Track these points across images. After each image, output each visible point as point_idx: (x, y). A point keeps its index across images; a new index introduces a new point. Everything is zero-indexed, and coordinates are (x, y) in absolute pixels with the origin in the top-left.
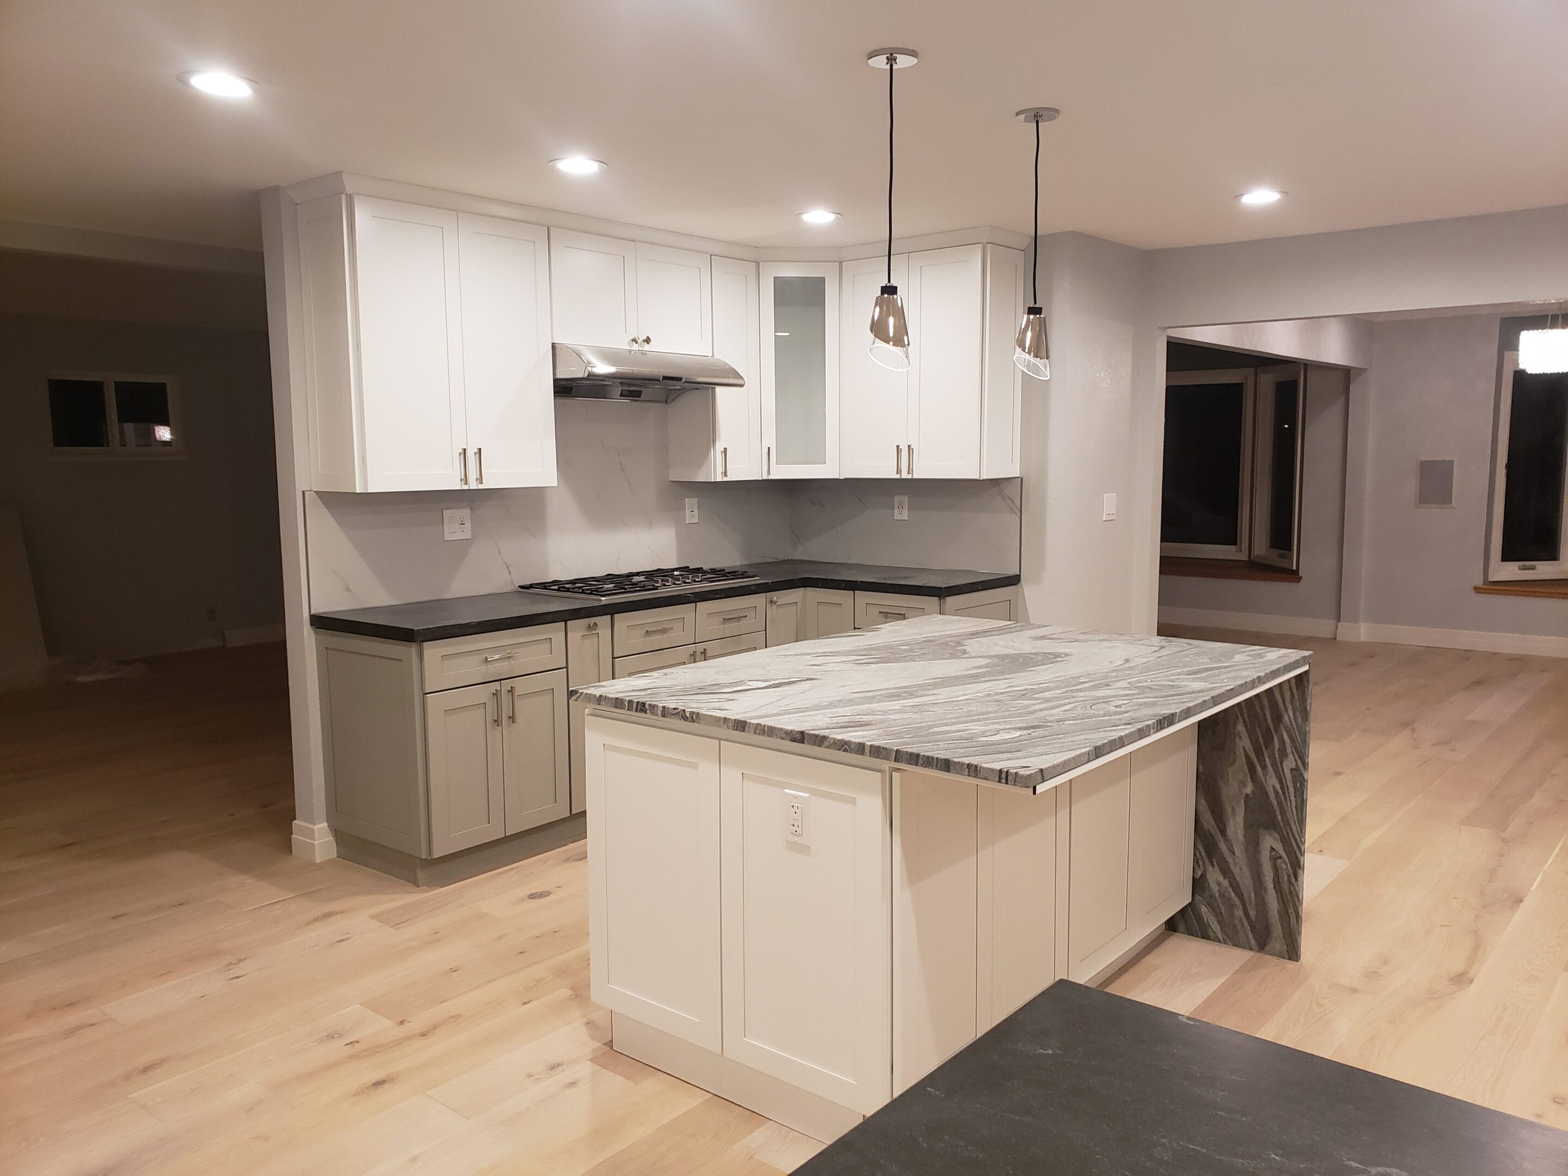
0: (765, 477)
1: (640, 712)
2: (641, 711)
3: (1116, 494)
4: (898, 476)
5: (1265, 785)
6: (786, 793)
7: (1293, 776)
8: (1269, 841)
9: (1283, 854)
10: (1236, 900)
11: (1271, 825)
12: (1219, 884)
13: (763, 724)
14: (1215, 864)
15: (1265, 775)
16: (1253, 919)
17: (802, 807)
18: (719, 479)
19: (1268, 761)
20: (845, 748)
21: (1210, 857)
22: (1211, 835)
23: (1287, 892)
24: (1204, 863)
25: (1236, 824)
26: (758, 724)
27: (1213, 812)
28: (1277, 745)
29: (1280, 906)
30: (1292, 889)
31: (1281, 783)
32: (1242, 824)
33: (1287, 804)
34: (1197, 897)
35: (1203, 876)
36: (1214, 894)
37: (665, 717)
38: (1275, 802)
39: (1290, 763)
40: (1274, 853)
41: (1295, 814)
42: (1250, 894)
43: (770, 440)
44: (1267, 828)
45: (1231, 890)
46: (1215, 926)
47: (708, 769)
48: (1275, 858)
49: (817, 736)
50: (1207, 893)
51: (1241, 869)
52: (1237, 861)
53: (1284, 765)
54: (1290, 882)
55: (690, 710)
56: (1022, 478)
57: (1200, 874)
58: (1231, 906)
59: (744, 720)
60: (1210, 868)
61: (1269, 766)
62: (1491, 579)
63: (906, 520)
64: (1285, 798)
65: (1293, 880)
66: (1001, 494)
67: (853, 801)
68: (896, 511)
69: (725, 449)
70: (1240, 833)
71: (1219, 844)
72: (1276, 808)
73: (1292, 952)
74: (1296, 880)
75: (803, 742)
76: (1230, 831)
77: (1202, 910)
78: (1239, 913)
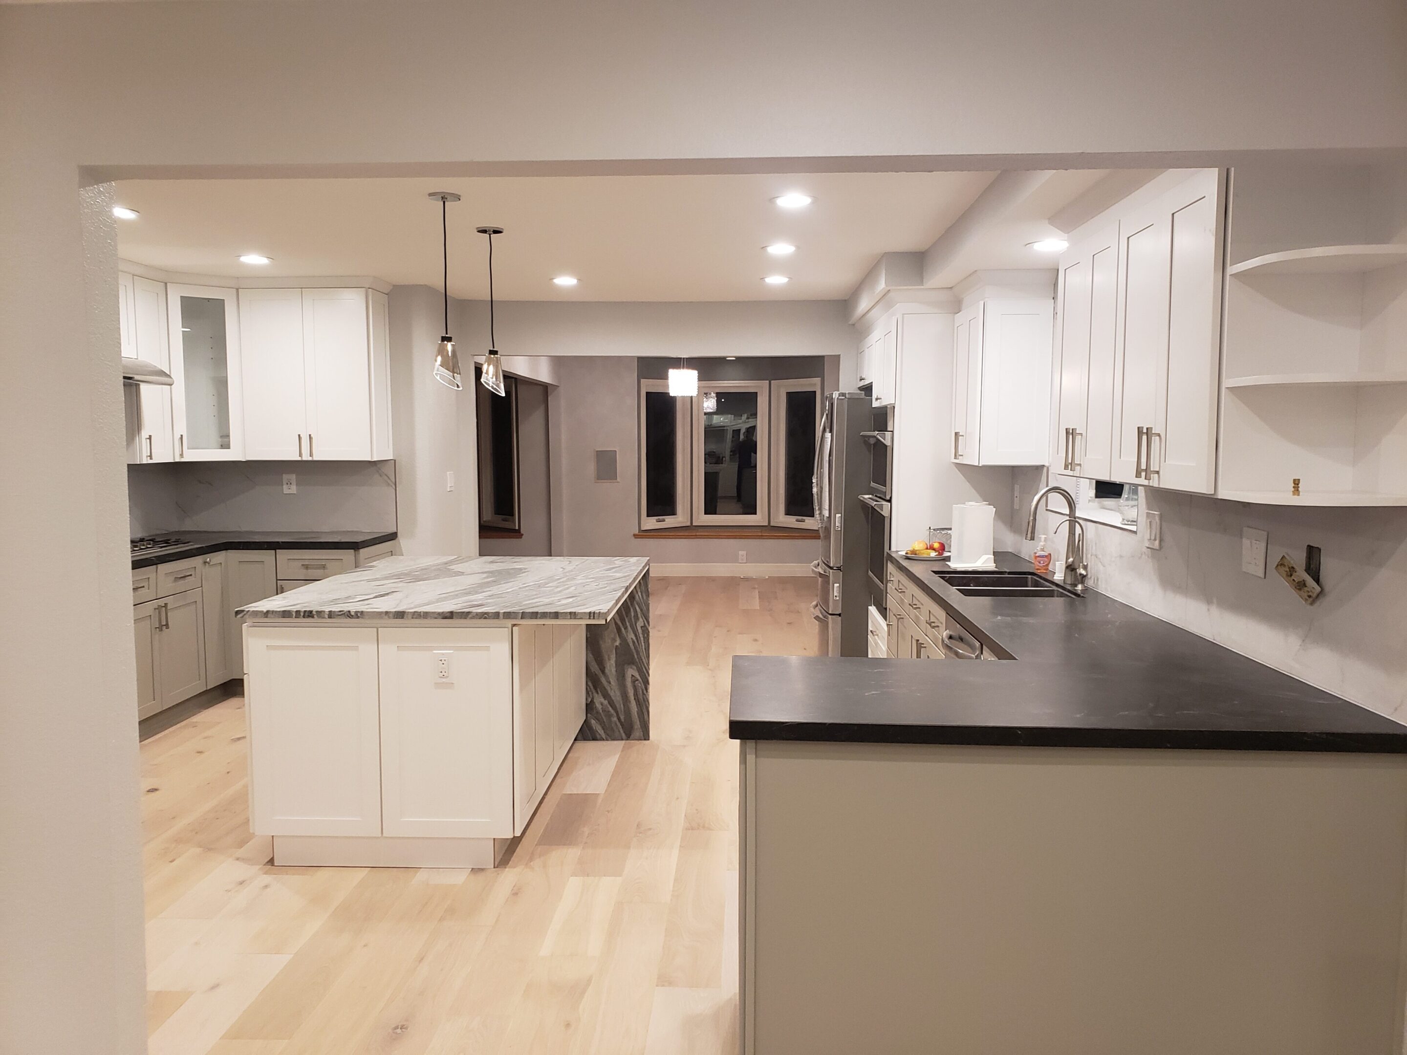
0: (177, 460)
1: (307, 618)
2: (309, 616)
3: (452, 472)
4: (299, 459)
5: (627, 638)
6: (435, 653)
7: (643, 631)
8: (631, 672)
9: (639, 678)
10: (612, 711)
11: (631, 662)
12: (602, 704)
13: (419, 611)
14: (599, 692)
15: (627, 632)
16: (623, 720)
17: (448, 660)
18: (145, 462)
19: (628, 624)
20: (486, 617)
21: (595, 688)
22: (596, 674)
23: (642, 699)
24: (592, 694)
25: (611, 665)
26: (415, 612)
27: (596, 660)
28: (633, 614)
29: (638, 709)
30: (645, 698)
31: (636, 636)
32: (614, 665)
33: (640, 648)
34: (589, 715)
35: (592, 701)
36: (599, 711)
37: (331, 618)
38: (633, 648)
39: (640, 623)
40: (633, 678)
41: (644, 653)
42: (620, 706)
43: (181, 428)
44: (629, 664)
45: (609, 706)
46: (601, 732)
47: (368, 649)
48: (634, 681)
49: (464, 612)
50: (595, 711)
51: (615, 692)
52: (612, 687)
53: (637, 624)
54: (643, 694)
55: (354, 610)
56: (395, 461)
57: (590, 700)
58: (609, 716)
59: (403, 610)
60: (595, 695)
61: (629, 627)
62: (643, 529)
63: (294, 494)
64: (639, 644)
65: (645, 692)
66: (378, 472)
67: (487, 648)
68: (285, 486)
69: (150, 436)
70: (614, 670)
71: (601, 679)
72: (634, 651)
73: (646, 737)
74: (647, 692)
75: (452, 618)
76: (607, 671)
77: (592, 722)
78: (615, 719)
